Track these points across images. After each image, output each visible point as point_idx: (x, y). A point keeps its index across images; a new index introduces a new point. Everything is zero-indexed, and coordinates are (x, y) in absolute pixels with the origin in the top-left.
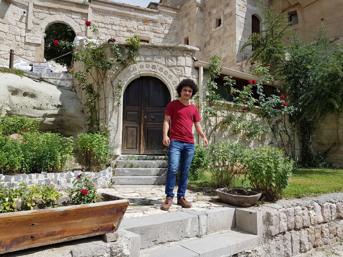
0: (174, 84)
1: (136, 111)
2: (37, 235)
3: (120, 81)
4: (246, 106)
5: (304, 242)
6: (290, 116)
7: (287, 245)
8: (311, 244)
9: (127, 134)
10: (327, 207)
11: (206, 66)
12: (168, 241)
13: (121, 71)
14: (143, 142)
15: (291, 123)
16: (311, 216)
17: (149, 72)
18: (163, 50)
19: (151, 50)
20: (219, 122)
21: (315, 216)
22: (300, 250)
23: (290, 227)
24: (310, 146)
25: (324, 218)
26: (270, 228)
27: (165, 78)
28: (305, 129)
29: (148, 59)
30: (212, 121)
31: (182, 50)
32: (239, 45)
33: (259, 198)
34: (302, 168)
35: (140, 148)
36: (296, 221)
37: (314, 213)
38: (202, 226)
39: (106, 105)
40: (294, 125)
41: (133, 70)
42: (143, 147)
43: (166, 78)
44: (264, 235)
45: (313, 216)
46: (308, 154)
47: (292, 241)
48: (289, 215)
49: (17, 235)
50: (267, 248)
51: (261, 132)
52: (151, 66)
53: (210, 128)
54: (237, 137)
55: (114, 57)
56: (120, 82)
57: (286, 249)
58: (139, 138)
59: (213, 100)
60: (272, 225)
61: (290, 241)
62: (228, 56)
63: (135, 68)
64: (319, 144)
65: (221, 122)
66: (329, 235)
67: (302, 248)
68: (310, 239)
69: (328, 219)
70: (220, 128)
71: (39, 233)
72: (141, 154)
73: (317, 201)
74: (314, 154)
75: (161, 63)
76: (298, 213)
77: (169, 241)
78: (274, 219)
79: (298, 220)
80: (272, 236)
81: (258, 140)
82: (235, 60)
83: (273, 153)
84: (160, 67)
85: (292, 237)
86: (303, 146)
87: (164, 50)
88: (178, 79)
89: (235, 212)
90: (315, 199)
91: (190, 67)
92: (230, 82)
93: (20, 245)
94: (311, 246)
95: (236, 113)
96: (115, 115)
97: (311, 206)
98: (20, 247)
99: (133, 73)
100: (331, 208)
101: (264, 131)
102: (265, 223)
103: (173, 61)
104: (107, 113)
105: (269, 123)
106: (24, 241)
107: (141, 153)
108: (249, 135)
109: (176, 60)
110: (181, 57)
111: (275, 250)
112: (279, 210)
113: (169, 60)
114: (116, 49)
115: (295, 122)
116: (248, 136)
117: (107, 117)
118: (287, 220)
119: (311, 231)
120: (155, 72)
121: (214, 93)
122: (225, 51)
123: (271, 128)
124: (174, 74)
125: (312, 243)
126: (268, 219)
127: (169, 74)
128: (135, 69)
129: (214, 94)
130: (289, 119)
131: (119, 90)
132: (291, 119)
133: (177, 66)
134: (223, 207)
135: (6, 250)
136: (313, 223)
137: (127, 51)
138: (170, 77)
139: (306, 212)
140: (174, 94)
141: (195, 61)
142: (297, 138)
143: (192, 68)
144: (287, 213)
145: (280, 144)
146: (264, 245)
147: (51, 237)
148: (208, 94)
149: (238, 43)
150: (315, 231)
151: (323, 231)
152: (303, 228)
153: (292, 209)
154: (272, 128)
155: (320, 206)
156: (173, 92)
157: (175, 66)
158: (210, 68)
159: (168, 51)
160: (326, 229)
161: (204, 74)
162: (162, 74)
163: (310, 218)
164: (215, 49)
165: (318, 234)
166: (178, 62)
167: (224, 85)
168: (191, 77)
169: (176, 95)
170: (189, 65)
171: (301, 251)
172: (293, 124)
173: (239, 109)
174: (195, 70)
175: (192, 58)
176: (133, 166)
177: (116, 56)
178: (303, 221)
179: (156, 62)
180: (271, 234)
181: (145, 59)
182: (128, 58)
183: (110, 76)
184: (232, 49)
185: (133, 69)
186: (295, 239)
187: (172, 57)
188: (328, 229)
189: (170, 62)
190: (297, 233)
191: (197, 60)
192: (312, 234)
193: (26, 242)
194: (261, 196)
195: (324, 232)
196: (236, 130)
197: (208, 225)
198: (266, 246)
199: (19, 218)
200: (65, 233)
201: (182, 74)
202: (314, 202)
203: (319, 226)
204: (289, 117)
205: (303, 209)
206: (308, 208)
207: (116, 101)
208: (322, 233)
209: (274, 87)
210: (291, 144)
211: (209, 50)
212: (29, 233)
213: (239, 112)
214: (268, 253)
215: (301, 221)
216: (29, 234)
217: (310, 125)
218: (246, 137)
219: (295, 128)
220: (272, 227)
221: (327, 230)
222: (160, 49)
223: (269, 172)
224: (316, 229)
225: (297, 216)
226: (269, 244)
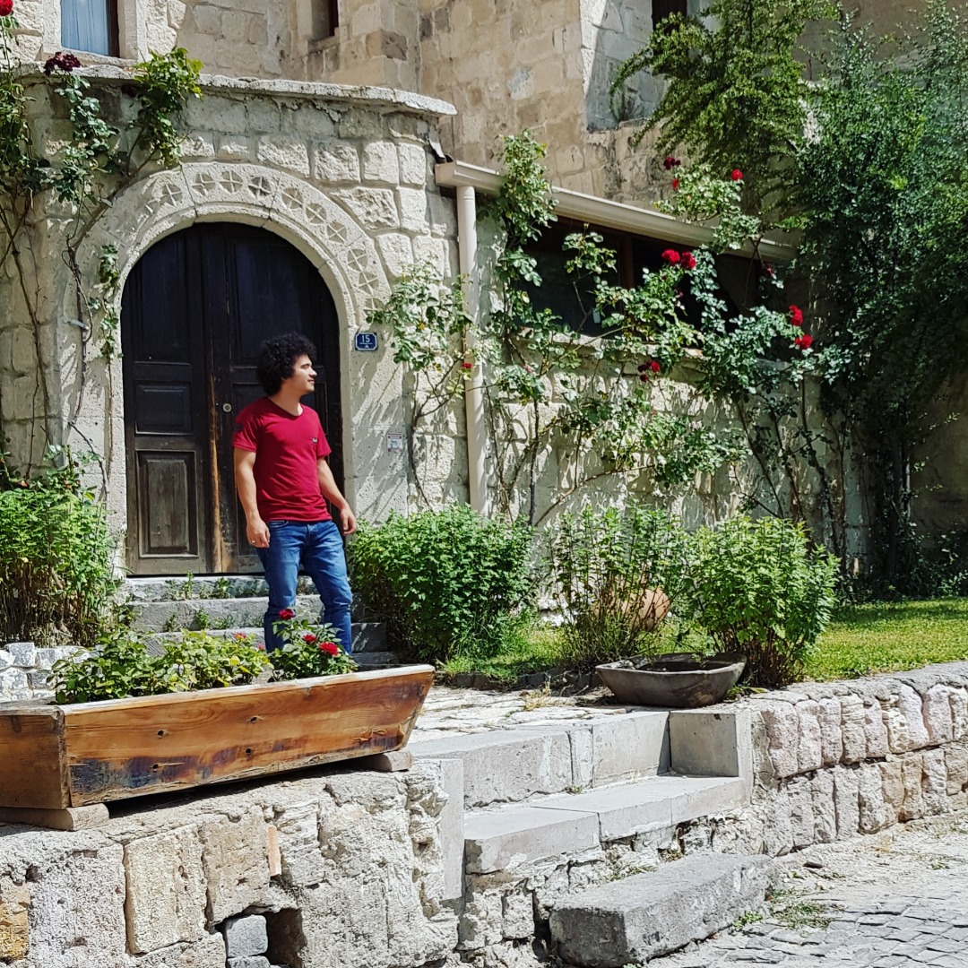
0: (354, 264)
1: (183, 383)
2: (257, 745)
3: (110, 249)
4: (652, 349)
5: (872, 801)
6: (824, 386)
7: (821, 809)
8: (893, 810)
9: (146, 486)
10: (940, 701)
11: (488, 185)
12: (495, 801)
13: (109, 203)
14: (223, 521)
15: (830, 415)
16: (891, 727)
17: (238, 209)
18: (299, 108)
19: (242, 105)
20: (547, 423)
21: (902, 725)
22: (860, 826)
23: (830, 755)
24: (906, 509)
25: (930, 733)
26: (774, 756)
27: (313, 236)
28: (886, 441)
29: (230, 148)
30: (519, 422)
31: (383, 111)
32: (597, 45)
33: (737, 675)
34: (873, 603)
35: (210, 545)
36: (848, 738)
37: (901, 718)
38: (578, 761)
39: (47, 358)
40: (839, 423)
41: (167, 198)
42: (224, 544)
43: (318, 235)
44: (758, 776)
45: (897, 725)
46: (898, 545)
47: (834, 796)
48: (825, 720)
49: (223, 744)
50: (766, 811)
51: (712, 460)
52: (245, 181)
53: (510, 452)
54: (620, 484)
55: (74, 135)
56: (109, 252)
57: (819, 820)
58: (202, 505)
59: (520, 330)
60: (779, 747)
61: (830, 795)
62: (544, 96)
63: (173, 188)
64: (941, 502)
65: (552, 424)
66: (945, 783)
67: (864, 820)
68: (889, 793)
69: (944, 736)
70: (549, 447)
71: (262, 741)
72: (216, 571)
73: (909, 682)
74: (921, 540)
75: (291, 166)
76: (853, 715)
77: (498, 801)
78: (784, 728)
79: (851, 736)
80: (780, 779)
81: (701, 493)
82: (579, 121)
83: (775, 535)
84: (288, 186)
85: (835, 786)
86: (879, 513)
87: (304, 109)
88: (371, 242)
89: (668, 722)
90: (905, 676)
91: (417, 187)
92: (592, 258)
93: (226, 769)
94: (893, 817)
95: (614, 380)
96: (92, 403)
97: (892, 696)
98: (227, 773)
99: (166, 209)
100: (952, 702)
101: (723, 453)
102: (759, 741)
103: (343, 160)
104: (51, 391)
105: (743, 418)
106: (234, 760)
107: (218, 569)
108: (669, 475)
109: (360, 158)
110: (381, 143)
111: (787, 821)
112: (799, 704)
113: (327, 154)
114: (85, 102)
115: (843, 412)
116: (664, 477)
117: (53, 412)
118: (819, 734)
119: (890, 770)
120: (264, 207)
121: (526, 300)
122: (529, 68)
123: (750, 440)
124: (355, 217)
125: (894, 807)
126: (767, 731)
127: (330, 219)
128: (171, 193)
129: (525, 307)
130: (821, 398)
131: (106, 290)
132: (830, 397)
133: (365, 182)
134: (628, 712)
135: (203, 777)
136: (899, 748)
137: (129, 110)
138: (337, 231)
139: (875, 713)
140: (356, 307)
141: (438, 160)
142: (855, 480)
143: (427, 190)
144: (819, 712)
145: (785, 508)
146: (756, 808)
147: (282, 753)
148: (498, 306)
149: (589, 37)
150: (902, 771)
151: (926, 771)
152: (865, 761)
153: (836, 701)
154: (754, 439)
155: (920, 695)
156: (353, 296)
157: (356, 183)
158: (504, 190)
159: (319, 114)
160: (937, 767)
161: (478, 216)
162: (300, 216)
163: (889, 730)
164: (477, 52)
165: (913, 781)
166: (369, 167)
167: (569, 271)
168: (424, 230)
169: (366, 311)
170: (416, 180)
171: (861, 830)
172: (838, 418)
173: (623, 365)
174: (439, 199)
175: (424, 148)
176: (204, 624)
177: (80, 130)
178: (868, 740)
179: (267, 163)
180: (777, 771)
181: (217, 148)
182: (142, 143)
183: (57, 224)
184: (564, 64)
185: (165, 192)
186: (842, 791)
187: (340, 144)
188: (944, 767)
189: (333, 167)
190: (851, 773)
191: (449, 160)
192: (895, 780)
193: (237, 764)
194: (743, 671)
195: (930, 773)
196: (615, 453)
197: (597, 758)
198: (762, 808)
199: (233, 700)
200: (308, 745)
201: (388, 219)
202: (899, 683)
203: (917, 757)
204: (822, 391)
205: (867, 705)
206: (882, 701)
207: (94, 342)
208: (925, 777)
209: (759, 261)
210: (830, 506)
211: (447, 56)
212: (244, 739)
213: (624, 375)
214: (769, 827)
215: (861, 739)
216: (245, 743)
217: (904, 421)
218: (653, 481)
219: (845, 434)
220: (778, 752)
221: (942, 769)
222: (284, 106)
223: (763, 596)
224: (907, 764)
225: (850, 725)
226: (772, 801)
